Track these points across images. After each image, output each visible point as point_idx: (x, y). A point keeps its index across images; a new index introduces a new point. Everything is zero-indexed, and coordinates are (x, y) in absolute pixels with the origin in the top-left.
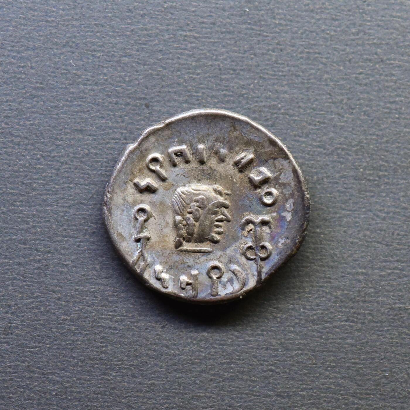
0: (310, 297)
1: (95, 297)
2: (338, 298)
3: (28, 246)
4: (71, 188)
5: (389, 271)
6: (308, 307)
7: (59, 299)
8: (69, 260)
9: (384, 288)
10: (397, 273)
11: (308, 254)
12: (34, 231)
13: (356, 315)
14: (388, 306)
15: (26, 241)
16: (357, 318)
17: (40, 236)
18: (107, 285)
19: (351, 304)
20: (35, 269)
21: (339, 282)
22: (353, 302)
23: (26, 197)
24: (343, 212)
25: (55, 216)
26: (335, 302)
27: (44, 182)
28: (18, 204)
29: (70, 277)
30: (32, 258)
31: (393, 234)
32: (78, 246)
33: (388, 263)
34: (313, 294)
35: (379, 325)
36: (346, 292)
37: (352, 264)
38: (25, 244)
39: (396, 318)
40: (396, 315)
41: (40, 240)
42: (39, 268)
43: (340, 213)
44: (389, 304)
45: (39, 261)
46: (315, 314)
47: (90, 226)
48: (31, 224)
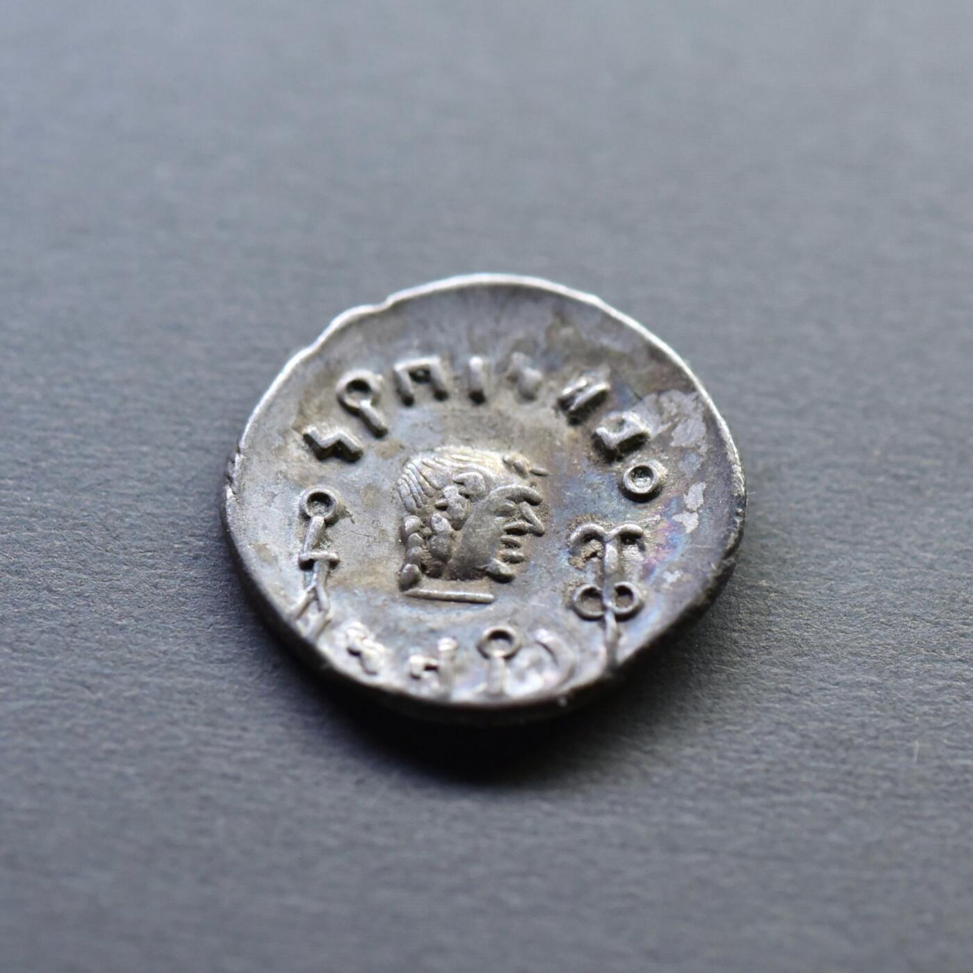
0: (738, 732)
1: (191, 703)
2: (810, 737)
3: (27, 580)
4: (145, 454)
5: (940, 683)
6: (731, 754)
7: (99, 703)
8: (129, 615)
9: (927, 721)
10: (960, 688)
11: (736, 635)
12: (47, 546)
13: (851, 779)
14: (936, 763)
15: (23, 567)
16: (856, 786)
17: (60, 556)
18: (222, 678)
19: (841, 753)
20: (43, 632)
21: (812, 701)
22: (847, 749)
23: (30, 470)
24: (829, 545)
25: (102, 515)
26: (801, 746)
27: (79, 438)
28: (11, 483)
29: (128, 656)
30: (35, 606)
31: (952, 600)
32: (155, 586)
33: (938, 665)
34: (746, 726)
35: (910, 803)
36: (828, 724)
37: (846, 661)
38: (18, 573)
39: (955, 789)
40: (955, 783)
41: (60, 566)
42: (53, 630)
43: (822, 547)
44: (939, 757)
45: (54, 614)
46: (749, 772)
47: (186, 543)
48: (39, 530)
